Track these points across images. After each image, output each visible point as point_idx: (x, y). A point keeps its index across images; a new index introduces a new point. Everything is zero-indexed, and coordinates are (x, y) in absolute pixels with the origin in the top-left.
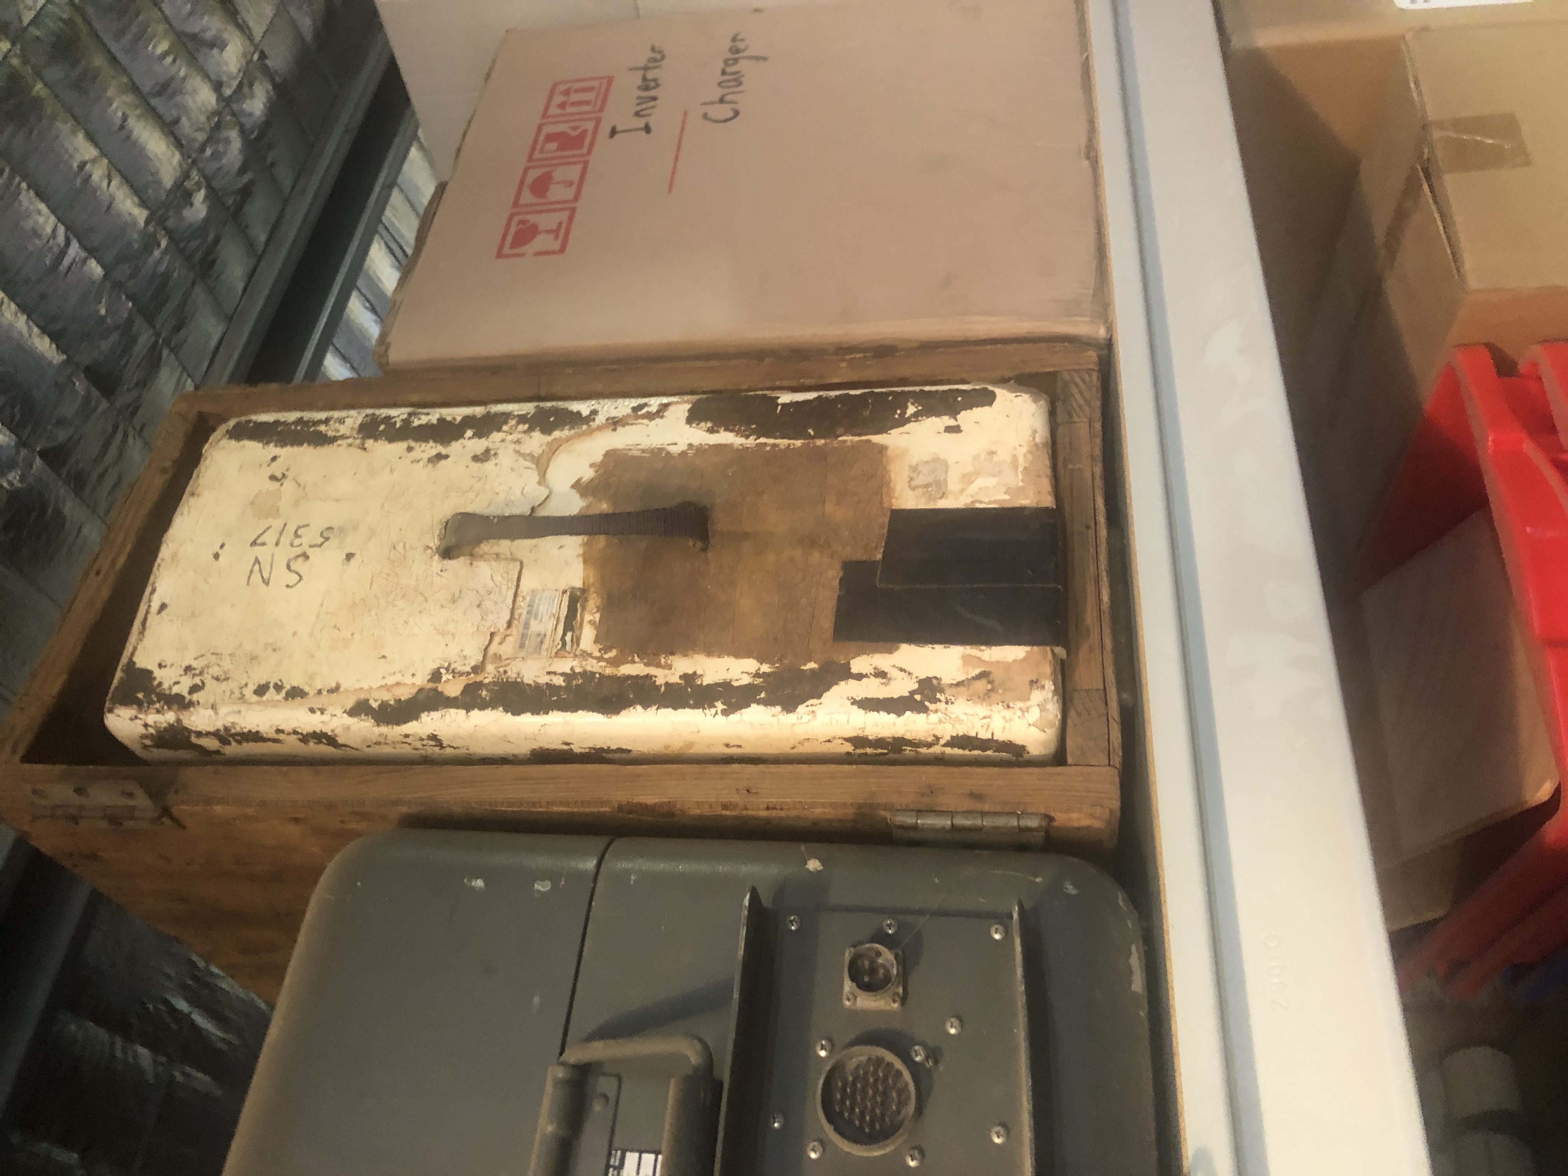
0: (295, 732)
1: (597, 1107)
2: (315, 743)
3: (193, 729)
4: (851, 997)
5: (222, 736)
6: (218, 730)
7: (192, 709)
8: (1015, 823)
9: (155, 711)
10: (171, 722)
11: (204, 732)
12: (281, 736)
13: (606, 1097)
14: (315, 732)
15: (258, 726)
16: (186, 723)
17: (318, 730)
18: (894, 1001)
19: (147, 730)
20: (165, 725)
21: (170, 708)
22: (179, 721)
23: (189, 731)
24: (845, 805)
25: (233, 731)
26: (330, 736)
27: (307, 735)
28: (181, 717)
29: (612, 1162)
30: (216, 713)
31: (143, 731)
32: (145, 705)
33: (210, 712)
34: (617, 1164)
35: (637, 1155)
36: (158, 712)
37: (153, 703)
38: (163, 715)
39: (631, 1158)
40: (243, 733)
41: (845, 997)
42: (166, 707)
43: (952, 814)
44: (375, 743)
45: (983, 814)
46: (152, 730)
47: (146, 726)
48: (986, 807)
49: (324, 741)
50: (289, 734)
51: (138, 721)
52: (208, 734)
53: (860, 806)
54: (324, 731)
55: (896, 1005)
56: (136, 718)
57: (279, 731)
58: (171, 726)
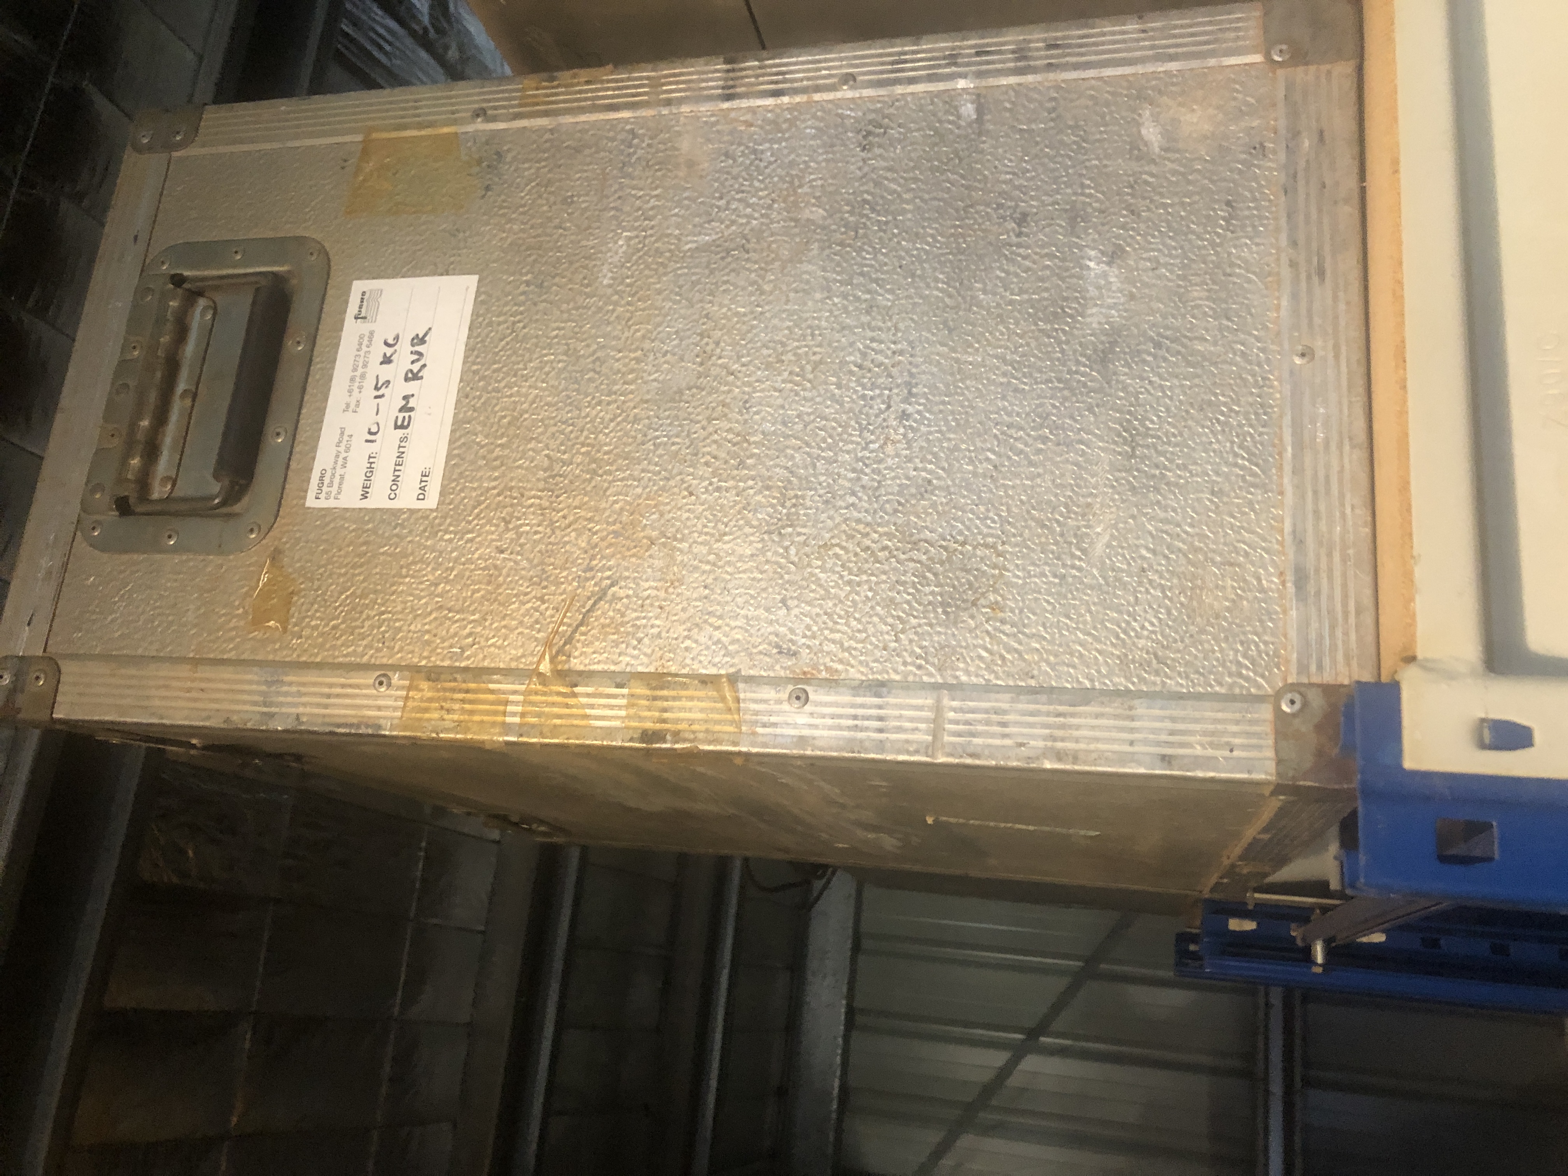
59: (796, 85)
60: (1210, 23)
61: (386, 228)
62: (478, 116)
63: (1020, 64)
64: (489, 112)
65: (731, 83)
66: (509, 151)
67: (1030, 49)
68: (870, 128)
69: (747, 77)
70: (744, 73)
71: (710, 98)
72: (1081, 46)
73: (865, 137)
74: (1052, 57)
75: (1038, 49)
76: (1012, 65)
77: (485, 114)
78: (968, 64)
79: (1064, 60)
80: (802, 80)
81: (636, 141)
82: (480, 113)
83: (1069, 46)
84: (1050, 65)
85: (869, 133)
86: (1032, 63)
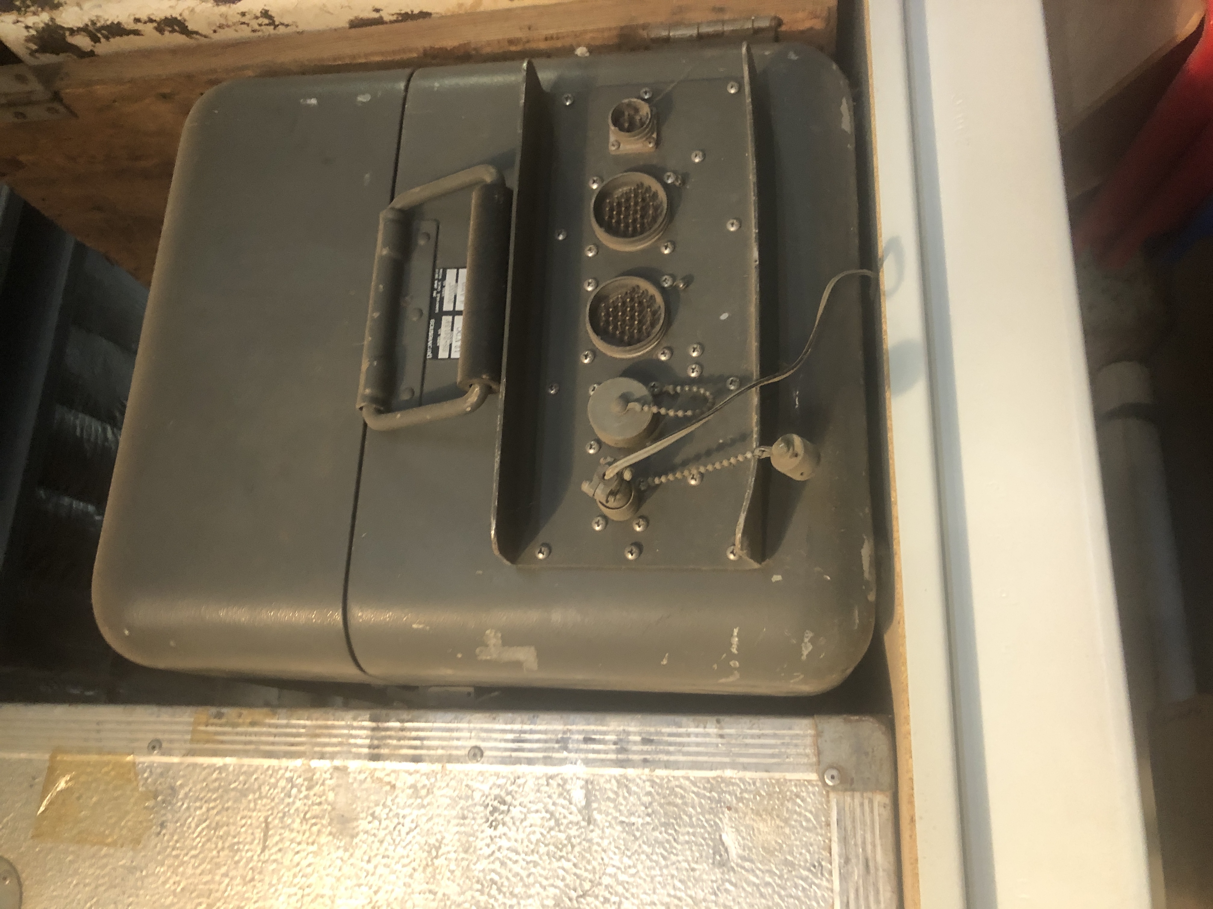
0: (151, 21)
1: (422, 242)
2: (170, 32)
3: (65, 26)
4: (615, 143)
5: (91, 31)
6: (87, 25)
7: (61, 8)
8: (750, 26)
9: (31, 14)
10: (47, 21)
11: (75, 29)
12: (139, 26)
13: (428, 236)
14: (166, 18)
15: (118, 17)
16: (60, 21)
17: (169, 16)
18: (650, 143)
19: (28, 31)
20: (42, 25)
21: (43, 10)
22: (52, 19)
23: (62, 28)
24: (610, 29)
25: (99, 25)
26: (180, 21)
27: (161, 21)
28: (54, 16)
29: (436, 276)
30: (81, 9)
31: (25, 33)
32: (23, 9)
33: (76, 9)
34: (440, 277)
35: (455, 270)
36: (35, 14)
37: (29, 7)
38: (38, 15)
39: (451, 274)
40: (108, 26)
41: (610, 144)
42: (40, 9)
43: (699, 25)
44: (220, 27)
45: (723, 22)
46: (33, 32)
47: (27, 27)
48: (726, 17)
49: (176, 28)
50: (145, 23)
51: (19, 24)
52: (79, 30)
53: (622, 28)
54: (174, 16)
55: (651, 145)
56: (18, 22)
57: (137, 20)
58: (47, 25)
59: (432, 752)
60: (775, 736)
61: (70, 858)
62: (154, 748)
63: (621, 756)
64: (164, 745)
65: (376, 742)
66: (182, 786)
67: (628, 742)
68: (496, 803)
69: (390, 737)
70: (388, 733)
71: (358, 756)
72: (670, 744)
73: (492, 813)
74: (647, 752)
75: (635, 743)
76: (613, 756)
77: (160, 747)
78: (577, 751)
79: (657, 757)
80: (437, 748)
81: (294, 791)
82: (155, 746)
83: (660, 743)
84: (645, 761)
85: (495, 810)
86: (631, 757)
